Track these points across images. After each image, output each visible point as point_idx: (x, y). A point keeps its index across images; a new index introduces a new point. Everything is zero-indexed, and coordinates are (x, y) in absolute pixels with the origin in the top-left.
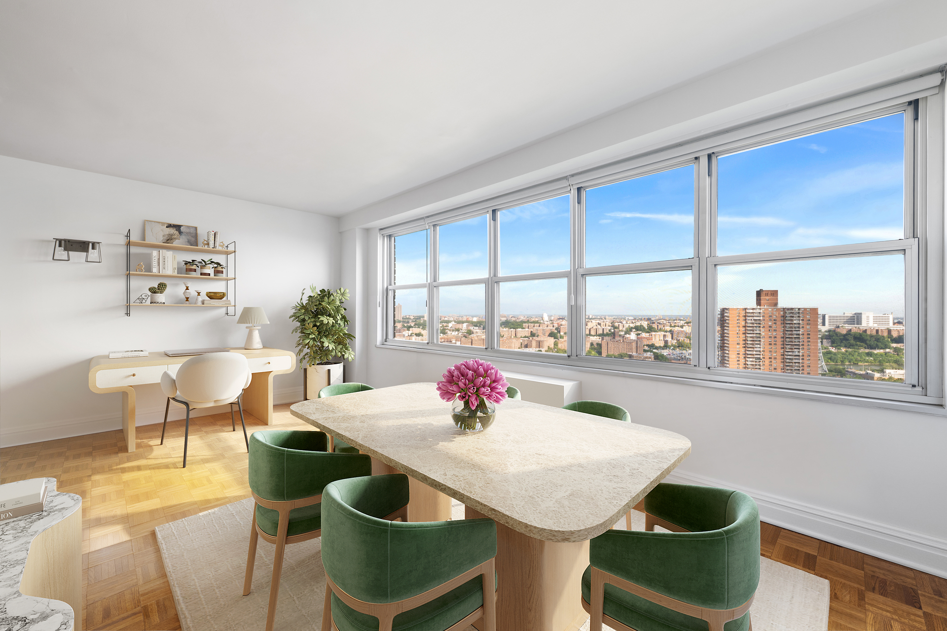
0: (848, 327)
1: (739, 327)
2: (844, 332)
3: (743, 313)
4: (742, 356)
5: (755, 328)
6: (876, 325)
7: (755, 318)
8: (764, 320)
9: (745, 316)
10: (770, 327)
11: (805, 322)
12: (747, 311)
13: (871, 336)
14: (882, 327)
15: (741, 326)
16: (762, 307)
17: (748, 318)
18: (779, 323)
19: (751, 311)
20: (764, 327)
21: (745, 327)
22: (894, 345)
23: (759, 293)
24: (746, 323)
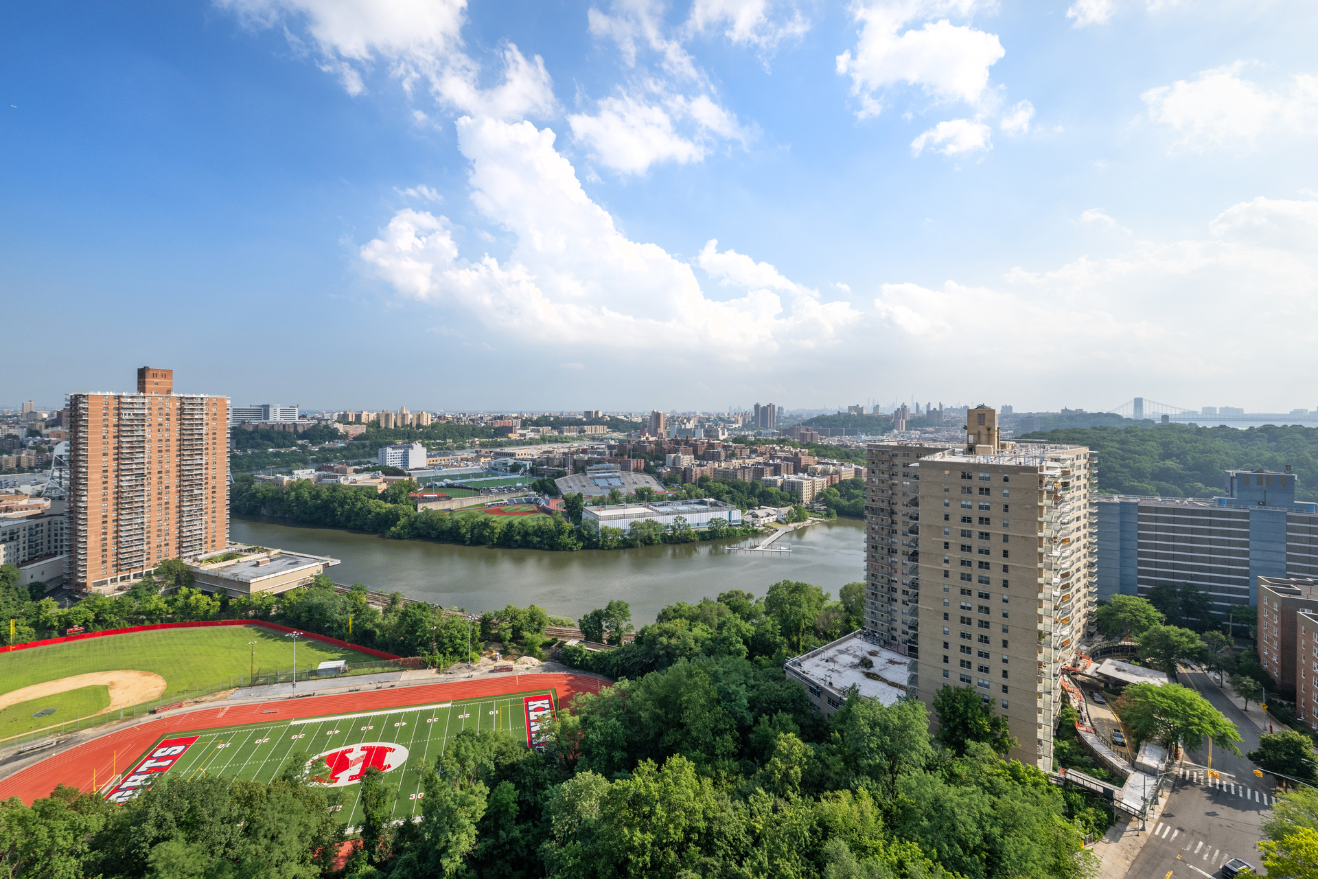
0: (255, 422)
1: (107, 426)
2: (251, 429)
3: (114, 404)
4: (111, 475)
5: (135, 428)
6: (282, 420)
7: (136, 412)
8: (150, 414)
9: (119, 409)
10: (160, 425)
11: (210, 417)
12: (122, 400)
13: (279, 433)
14: (289, 422)
15: (111, 425)
16: (147, 395)
17: (123, 412)
18: (174, 418)
19: (129, 400)
20: (150, 425)
21: (118, 426)
22: (300, 442)
23: (142, 373)
24: (120, 419)
